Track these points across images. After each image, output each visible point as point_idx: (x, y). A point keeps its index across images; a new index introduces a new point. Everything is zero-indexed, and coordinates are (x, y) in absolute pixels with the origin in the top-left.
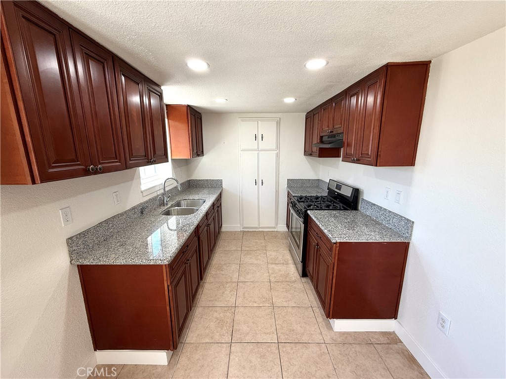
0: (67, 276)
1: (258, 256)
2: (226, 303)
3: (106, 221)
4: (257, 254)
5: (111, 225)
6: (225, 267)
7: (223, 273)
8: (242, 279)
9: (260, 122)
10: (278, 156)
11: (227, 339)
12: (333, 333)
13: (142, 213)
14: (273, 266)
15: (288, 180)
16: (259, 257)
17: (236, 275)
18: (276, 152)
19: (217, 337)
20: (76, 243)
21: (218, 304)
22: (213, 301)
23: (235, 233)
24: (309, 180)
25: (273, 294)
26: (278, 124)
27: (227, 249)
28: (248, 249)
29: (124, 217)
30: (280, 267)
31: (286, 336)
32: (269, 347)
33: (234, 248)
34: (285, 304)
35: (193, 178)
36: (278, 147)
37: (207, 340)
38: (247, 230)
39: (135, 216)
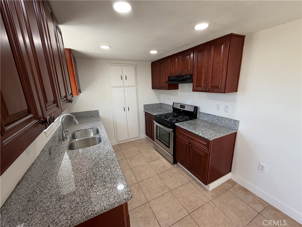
1: (139, 159)
2: (140, 202)
8: (139, 179)
9: (123, 67)
10: (137, 89)
12: (209, 192)
13: (50, 153)
14: (153, 163)
15: (144, 105)
24: (156, 104)
25: (165, 182)
28: (130, 156)
31: (190, 207)
32: (186, 220)
33: (119, 158)
34: (176, 186)
35: (73, 111)
36: (137, 84)
38: (121, 143)
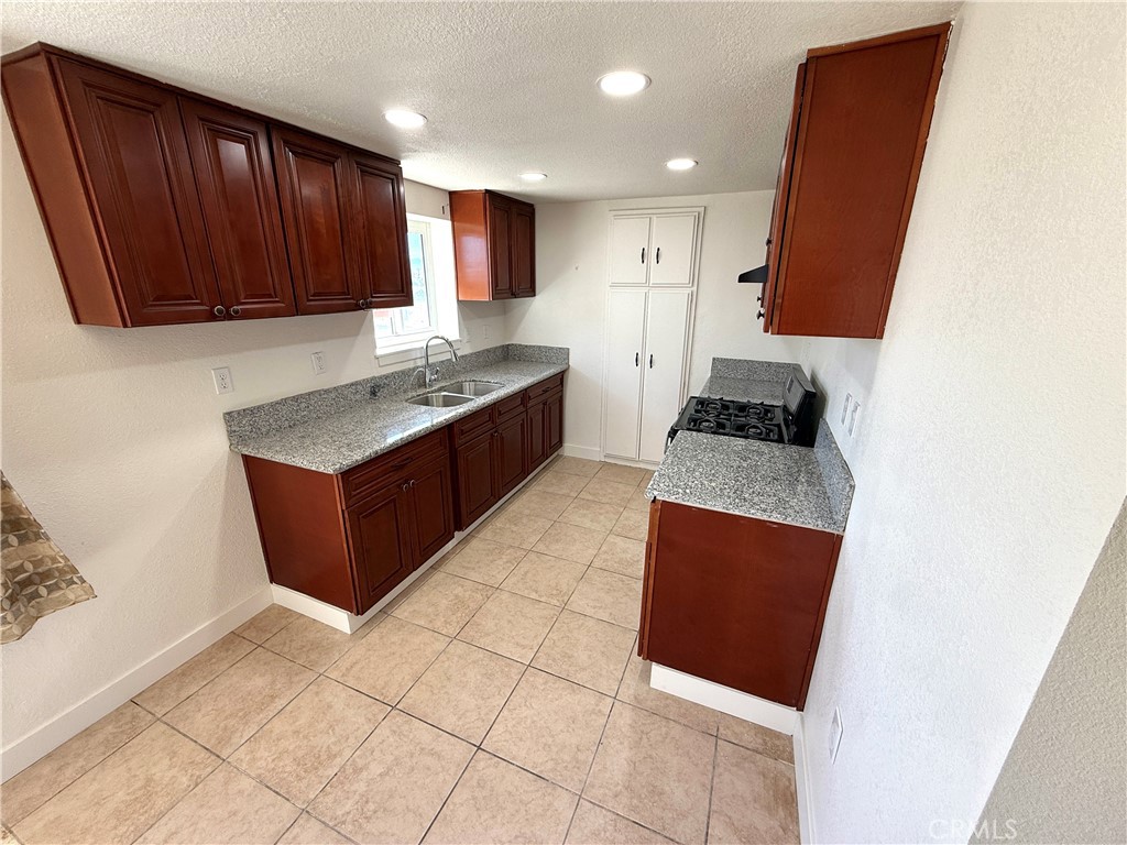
0: (225, 467)
1: (601, 514)
2: (486, 578)
3: (296, 399)
4: (602, 511)
5: (303, 405)
6: (525, 521)
7: (515, 529)
8: (541, 547)
9: (654, 218)
10: (693, 301)
11: (452, 631)
12: (646, 688)
13: (374, 393)
14: (618, 540)
15: (714, 359)
16: (602, 517)
17: (534, 539)
18: (689, 291)
19: (438, 624)
20: (240, 423)
21: (474, 576)
22: (467, 568)
23: (585, 463)
24: (769, 364)
25: (579, 588)
26: (700, 221)
27: (550, 490)
28: (590, 498)
29: (333, 395)
30: (631, 546)
31: (550, 662)
32: (508, 665)
33: (564, 491)
34: (589, 612)
35: (516, 341)
36: (695, 278)
37: (422, 623)
38: (613, 461)
39: (358, 397)
